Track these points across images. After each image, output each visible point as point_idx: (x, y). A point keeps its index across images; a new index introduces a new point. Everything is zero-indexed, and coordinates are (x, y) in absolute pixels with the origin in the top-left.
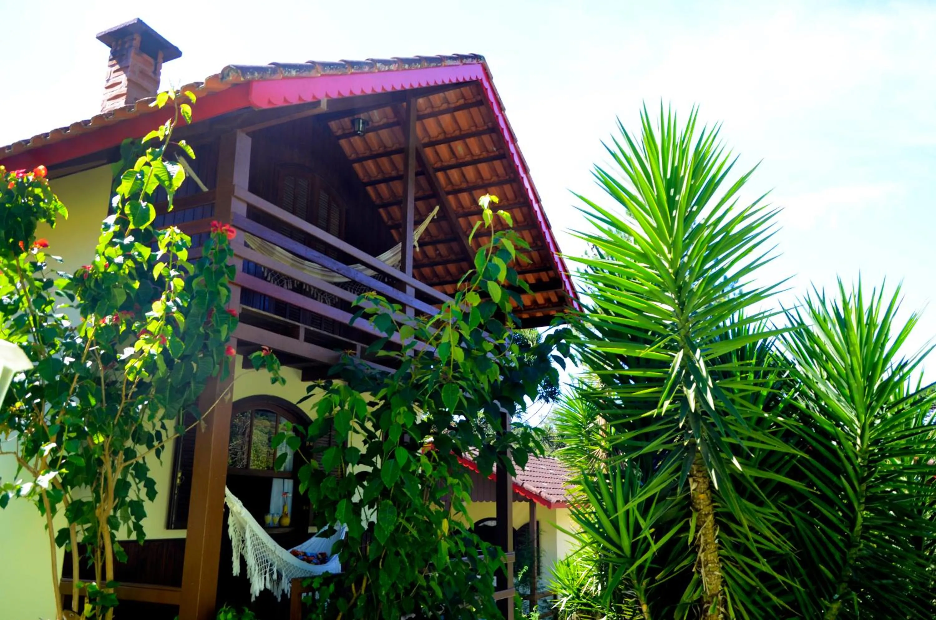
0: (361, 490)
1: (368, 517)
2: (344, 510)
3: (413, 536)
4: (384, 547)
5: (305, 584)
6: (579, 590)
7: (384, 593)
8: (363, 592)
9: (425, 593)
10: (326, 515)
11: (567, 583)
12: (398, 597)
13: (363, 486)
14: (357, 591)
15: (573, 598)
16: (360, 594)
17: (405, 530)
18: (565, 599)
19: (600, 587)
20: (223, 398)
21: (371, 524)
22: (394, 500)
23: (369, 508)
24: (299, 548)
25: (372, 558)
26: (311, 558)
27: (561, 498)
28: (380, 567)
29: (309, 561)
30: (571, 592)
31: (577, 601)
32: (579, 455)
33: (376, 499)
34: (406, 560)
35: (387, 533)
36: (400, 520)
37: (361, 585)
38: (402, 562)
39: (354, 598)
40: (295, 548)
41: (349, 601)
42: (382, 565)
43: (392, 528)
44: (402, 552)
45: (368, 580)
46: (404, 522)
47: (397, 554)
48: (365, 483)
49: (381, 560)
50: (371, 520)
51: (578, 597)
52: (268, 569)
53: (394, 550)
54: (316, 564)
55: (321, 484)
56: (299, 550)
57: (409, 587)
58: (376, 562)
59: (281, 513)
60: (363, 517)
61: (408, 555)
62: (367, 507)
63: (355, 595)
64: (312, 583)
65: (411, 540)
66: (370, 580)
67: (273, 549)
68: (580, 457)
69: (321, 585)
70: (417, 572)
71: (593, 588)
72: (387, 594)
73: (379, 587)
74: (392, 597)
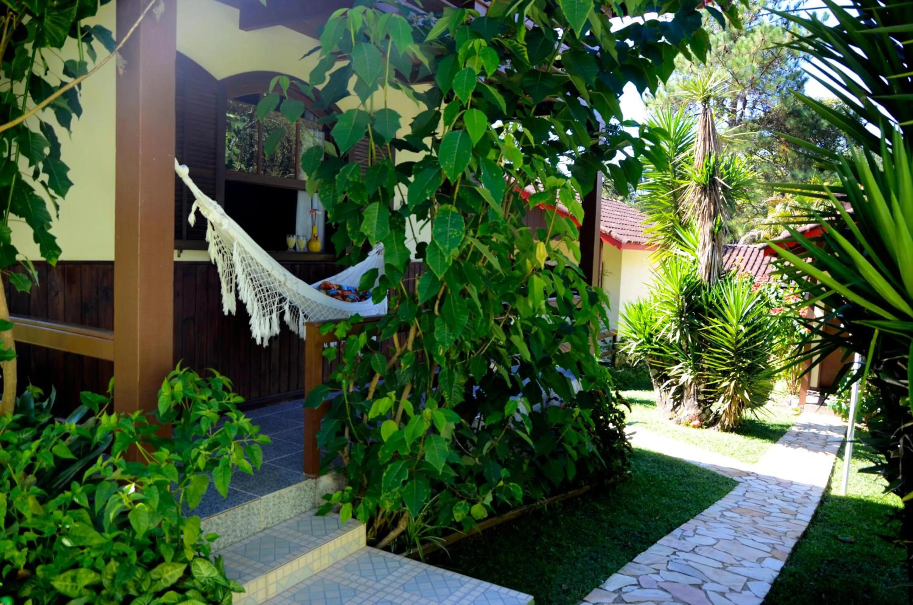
0: (404, 189)
1: (417, 235)
2: (375, 222)
3: (490, 266)
4: (442, 282)
5: (325, 331)
6: (651, 335)
7: (441, 353)
8: (410, 347)
9: (503, 351)
10: (349, 229)
11: (639, 327)
12: (462, 356)
13: (407, 183)
14: (401, 345)
15: (643, 343)
16: (406, 350)
17: (477, 254)
18: (635, 344)
19: (678, 333)
20: (150, 11)
21: (421, 247)
22: (460, 204)
23: (418, 219)
24: (333, 280)
25: (421, 297)
26: (347, 293)
27: (633, 239)
28: (437, 313)
29: (344, 298)
30: (642, 336)
31: (648, 346)
32: (663, 191)
33: (430, 204)
34: (479, 305)
35: (449, 260)
36: (470, 240)
37: (407, 336)
38: (472, 306)
39: (397, 354)
40: (327, 280)
41: (389, 358)
42: (439, 310)
43: (456, 252)
44: (473, 291)
45: (417, 330)
46: (476, 243)
47: (464, 294)
48: (412, 179)
49: (438, 302)
50: (420, 240)
51: (649, 342)
52: (275, 308)
53: (460, 287)
54: (353, 301)
55: (337, 177)
56: (333, 282)
57: (479, 342)
58: (429, 304)
59: (309, 236)
60: (408, 234)
61: (480, 297)
62: (413, 217)
63: (399, 351)
64: (335, 330)
65: (484, 272)
66: (420, 332)
67: (282, 279)
68: (663, 193)
69: (349, 334)
70: (492, 322)
71: (670, 335)
72: (447, 355)
73: (433, 344)
74: (454, 356)
